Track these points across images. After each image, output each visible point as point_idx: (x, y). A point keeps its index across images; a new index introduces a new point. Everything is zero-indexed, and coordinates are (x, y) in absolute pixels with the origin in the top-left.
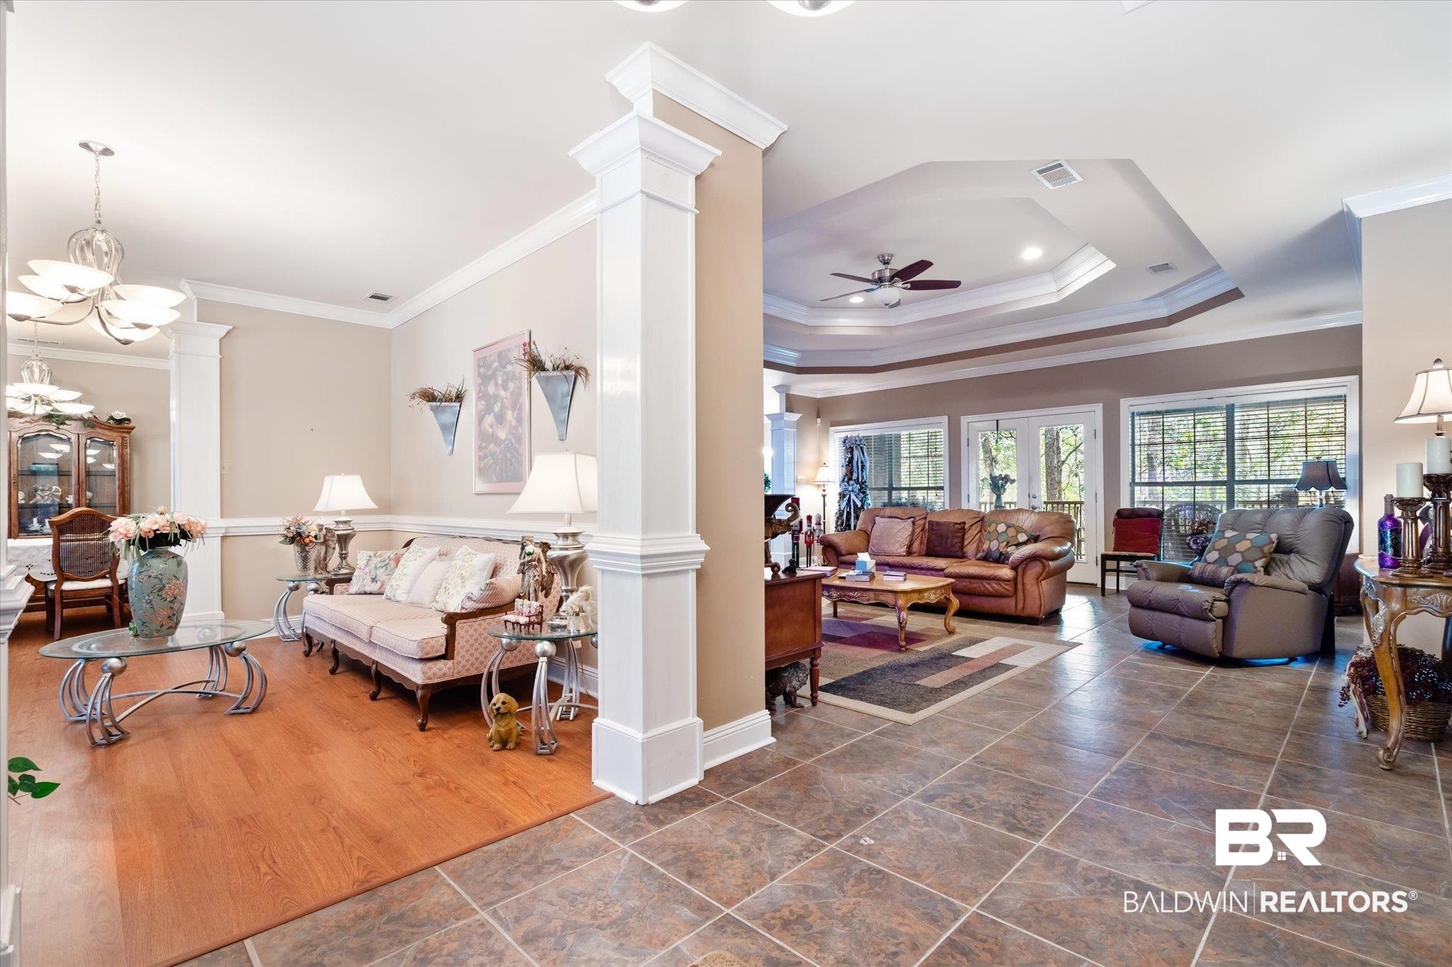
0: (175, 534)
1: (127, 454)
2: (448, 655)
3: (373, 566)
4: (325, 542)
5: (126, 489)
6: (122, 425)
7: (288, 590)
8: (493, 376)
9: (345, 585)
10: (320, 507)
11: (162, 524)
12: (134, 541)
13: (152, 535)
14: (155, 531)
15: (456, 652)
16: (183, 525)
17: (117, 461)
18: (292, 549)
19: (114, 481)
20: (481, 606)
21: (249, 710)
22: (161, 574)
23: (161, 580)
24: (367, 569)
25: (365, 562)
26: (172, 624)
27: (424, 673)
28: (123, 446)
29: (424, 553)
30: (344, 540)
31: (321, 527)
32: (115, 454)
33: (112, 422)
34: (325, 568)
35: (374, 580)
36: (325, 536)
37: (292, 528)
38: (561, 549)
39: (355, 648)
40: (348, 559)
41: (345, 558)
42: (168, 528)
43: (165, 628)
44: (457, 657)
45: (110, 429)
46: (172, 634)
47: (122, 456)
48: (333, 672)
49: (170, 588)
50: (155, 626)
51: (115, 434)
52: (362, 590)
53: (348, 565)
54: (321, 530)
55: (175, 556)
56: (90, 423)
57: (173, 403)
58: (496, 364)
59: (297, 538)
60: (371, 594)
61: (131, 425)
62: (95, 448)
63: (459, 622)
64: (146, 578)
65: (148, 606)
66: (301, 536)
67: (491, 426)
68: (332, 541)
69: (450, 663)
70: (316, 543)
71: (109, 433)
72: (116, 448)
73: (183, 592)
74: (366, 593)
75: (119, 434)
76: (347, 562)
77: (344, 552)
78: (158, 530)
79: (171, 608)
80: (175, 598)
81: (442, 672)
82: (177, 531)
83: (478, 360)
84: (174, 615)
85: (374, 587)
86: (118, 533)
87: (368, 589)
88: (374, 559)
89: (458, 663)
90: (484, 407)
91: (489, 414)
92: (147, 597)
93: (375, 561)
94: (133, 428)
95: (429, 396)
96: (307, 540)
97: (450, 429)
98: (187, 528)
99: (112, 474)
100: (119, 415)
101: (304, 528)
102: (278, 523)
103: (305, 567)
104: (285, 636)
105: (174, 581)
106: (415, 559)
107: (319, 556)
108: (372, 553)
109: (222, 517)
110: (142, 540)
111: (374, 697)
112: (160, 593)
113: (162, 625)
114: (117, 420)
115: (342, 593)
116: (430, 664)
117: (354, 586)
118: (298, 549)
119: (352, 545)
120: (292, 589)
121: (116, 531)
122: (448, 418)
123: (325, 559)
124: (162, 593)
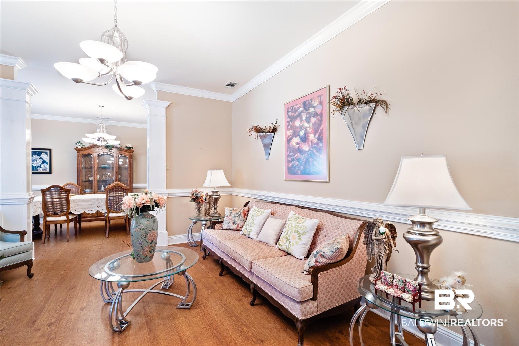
0: (153, 206)
1: (131, 161)
2: (314, 298)
3: (233, 216)
4: (209, 202)
5: (131, 174)
6: (130, 149)
7: (193, 223)
8: (300, 115)
9: (220, 224)
10: (206, 184)
11: (146, 200)
12: (133, 209)
13: (141, 206)
14: (143, 204)
15: (318, 295)
16: (156, 200)
17: (128, 163)
18: (194, 204)
19: (127, 171)
20: (330, 261)
21: (188, 307)
22: (146, 228)
23: (146, 231)
24: (230, 217)
25: (229, 213)
26: (151, 255)
27: (302, 311)
28: (130, 158)
29: (263, 213)
30: (216, 200)
31: (207, 194)
32: (128, 161)
33: (126, 148)
34: (209, 214)
35: (234, 223)
36: (209, 198)
37: (194, 194)
38: (420, 234)
39: (236, 268)
40: (217, 209)
41: (216, 209)
42: (149, 202)
43: (148, 257)
44: (319, 298)
45: (126, 151)
46: (151, 260)
47: (130, 162)
48: (221, 275)
49: (150, 235)
50: (143, 256)
51: (128, 153)
52: (229, 228)
53: (217, 212)
54: (207, 196)
55: (153, 217)
56: (120, 149)
57: (148, 140)
58: (301, 109)
59: (197, 199)
60: (233, 230)
61: (133, 149)
62: (122, 159)
63: (319, 274)
64: (139, 230)
65: (140, 245)
66: (198, 198)
67: (297, 144)
68: (212, 201)
69: (315, 303)
70: (205, 202)
71: (125, 153)
72: (128, 158)
73: (156, 238)
74: (230, 230)
75: (129, 153)
76: (217, 211)
77: (216, 206)
78: (144, 203)
79: (151, 246)
80: (153, 241)
81: (312, 310)
82: (154, 204)
83: (288, 108)
84: (152, 250)
85: (235, 227)
86: (126, 205)
87: (231, 228)
88: (233, 212)
89: (320, 302)
90: (292, 134)
91: (296, 137)
92: (139, 241)
93: (234, 213)
94: (133, 151)
95: (258, 130)
96: (201, 200)
97: (268, 147)
98: (158, 202)
99: (126, 169)
100: (129, 146)
101: (199, 195)
102: (188, 191)
103: (199, 212)
104: (190, 243)
105: (152, 231)
106: (259, 216)
107: (206, 208)
108: (231, 209)
109: (166, 189)
110: (137, 208)
111: (252, 304)
112: (145, 238)
113: (146, 256)
114: (128, 148)
115: (219, 229)
116: (305, 304)
117: (225, 226)
118: (196, 204)
119: (219, 203)
120: (194, 223)
121: (125, 203)
122: (267, 141)
123: (209, 210)
124: (147, 238)
